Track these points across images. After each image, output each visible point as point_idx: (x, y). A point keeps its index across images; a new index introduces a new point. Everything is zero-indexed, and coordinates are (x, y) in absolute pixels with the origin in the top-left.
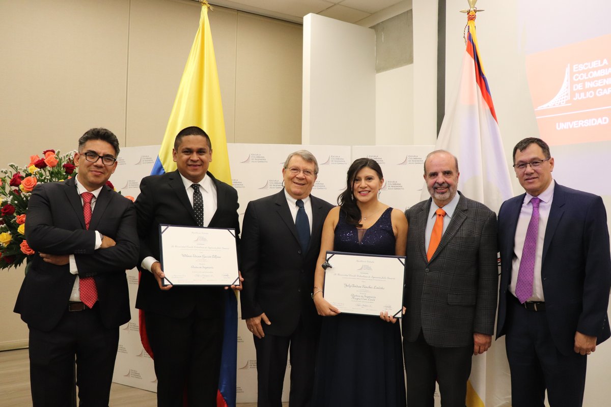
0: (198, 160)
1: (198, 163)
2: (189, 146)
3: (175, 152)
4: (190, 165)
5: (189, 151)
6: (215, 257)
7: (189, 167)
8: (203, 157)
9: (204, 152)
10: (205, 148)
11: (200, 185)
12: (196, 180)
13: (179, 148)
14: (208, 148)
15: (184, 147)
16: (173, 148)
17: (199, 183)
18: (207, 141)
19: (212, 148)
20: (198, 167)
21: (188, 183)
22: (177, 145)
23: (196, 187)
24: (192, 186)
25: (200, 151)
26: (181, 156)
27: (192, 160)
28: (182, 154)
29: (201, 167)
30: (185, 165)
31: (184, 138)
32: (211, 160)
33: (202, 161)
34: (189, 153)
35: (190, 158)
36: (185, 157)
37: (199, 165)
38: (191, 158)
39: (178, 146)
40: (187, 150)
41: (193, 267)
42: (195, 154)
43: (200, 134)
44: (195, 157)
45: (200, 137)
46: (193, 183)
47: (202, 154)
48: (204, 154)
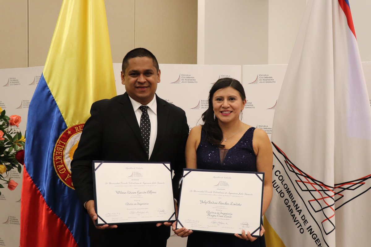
0: (145, 82)
1: (145, 85)
2: (136, 68)
3: (123, 74)
4: (138, 87)
5: (136, 73)
7: (137, 90)
8: (151, 78)
9: (151, 74)
10: (152, 69)
11: (148, 107)
12: (144, 101)
13: (126, 71)
14: (154, 69)
15: (131, 70)
17: (148, 105)
18: (153, 61)
19: (160, 68)
20: (145, 89)
21: (136, 105)
23: (144, 109)
24: (140, 108)
25: (147, 73)
26: (129, 79)
27: (139, 83)
28: (129, 77)
29: (149, 88)
30: (133, 87)
31: (131, 61)
32: (160, 80)
33: (149, 82)
34: (136, 76)
35: (137, 80)
36: (133, 79)
37: (147, 87)
38: (138, 81)
39: (125, 69)
40: (134, 73)
42: (142, 75)
43: (146, 56)
44: (142, 79)
45: (146, 59)
46: (141, 105)
47: (149, 75)
48: (151, 75)
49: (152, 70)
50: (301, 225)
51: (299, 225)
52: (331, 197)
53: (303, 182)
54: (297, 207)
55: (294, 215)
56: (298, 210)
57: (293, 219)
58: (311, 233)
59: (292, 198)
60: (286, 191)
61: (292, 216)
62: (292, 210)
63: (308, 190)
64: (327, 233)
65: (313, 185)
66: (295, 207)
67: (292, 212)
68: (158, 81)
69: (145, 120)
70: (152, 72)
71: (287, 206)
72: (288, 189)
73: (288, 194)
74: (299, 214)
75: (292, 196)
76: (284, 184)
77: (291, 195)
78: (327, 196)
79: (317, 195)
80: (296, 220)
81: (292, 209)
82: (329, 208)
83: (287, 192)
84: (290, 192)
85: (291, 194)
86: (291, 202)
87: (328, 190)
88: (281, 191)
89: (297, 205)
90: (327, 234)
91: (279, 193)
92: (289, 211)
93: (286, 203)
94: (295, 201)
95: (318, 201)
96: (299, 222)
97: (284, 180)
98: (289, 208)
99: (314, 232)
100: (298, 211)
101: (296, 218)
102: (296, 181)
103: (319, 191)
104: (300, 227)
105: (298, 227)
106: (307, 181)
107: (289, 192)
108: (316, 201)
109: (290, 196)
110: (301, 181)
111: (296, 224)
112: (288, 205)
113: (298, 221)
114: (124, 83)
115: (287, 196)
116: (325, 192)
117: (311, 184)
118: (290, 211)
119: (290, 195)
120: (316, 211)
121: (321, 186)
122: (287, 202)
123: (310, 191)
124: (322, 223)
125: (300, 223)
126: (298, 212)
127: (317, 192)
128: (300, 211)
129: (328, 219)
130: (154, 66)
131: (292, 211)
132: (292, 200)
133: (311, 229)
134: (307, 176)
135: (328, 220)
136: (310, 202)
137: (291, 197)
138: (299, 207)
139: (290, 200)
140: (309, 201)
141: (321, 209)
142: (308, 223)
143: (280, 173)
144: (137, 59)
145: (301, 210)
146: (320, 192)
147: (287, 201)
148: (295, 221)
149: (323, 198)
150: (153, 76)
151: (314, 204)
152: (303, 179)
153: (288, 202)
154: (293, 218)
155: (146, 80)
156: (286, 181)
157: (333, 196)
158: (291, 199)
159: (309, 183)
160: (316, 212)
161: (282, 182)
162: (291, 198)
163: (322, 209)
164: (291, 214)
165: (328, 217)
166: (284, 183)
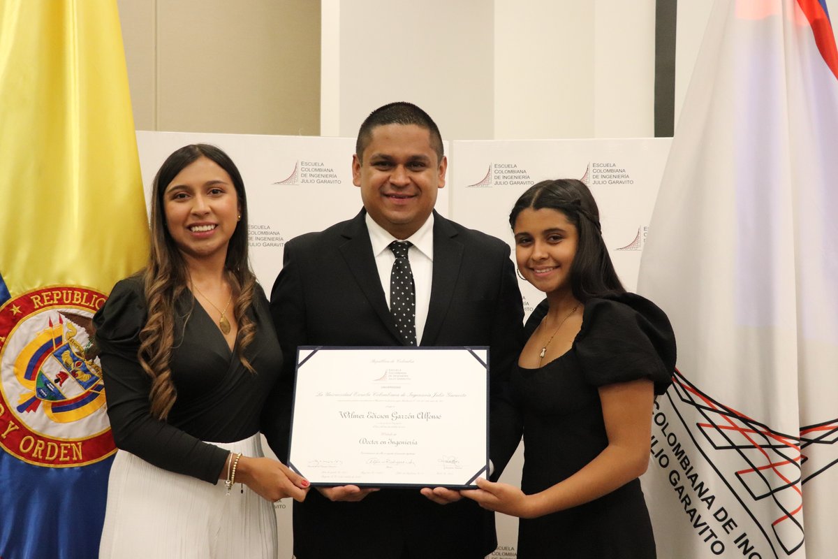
0: (407, 185)
1: (407, 192)
2: (387, 151)
3: (357, 162)
4: (388, 196)
5: (387, 163)
6: (426, 416)
7: (387, 201)
8: (422, 177)
9: (424, 165)
10: (426, 154)
11: (410, 245)
12: (402, 231)
13: (365, 155)
14: (432, 156)
15: (376, 153)
16: (354, 152)
17: (411, 239)
18: (431, 137)
19: (446, 154)
20: (406, 201)
21: (380, 240)
22: (360, 147)
23: (400, 250)
24: (391, 247)
25: (415, 163)
26: (370, 174)
27: (393, 185)
28: (372, 169)
29: (414, 200)
30: (378, 195)
31: (378, 131)
32: (443, 182)
33: (418, 186)
34: (387, 167)
35: (389, 177)
36: (378, 175)
37: (411, 197)
38: (391, 180)
39: (363, 150)
40: (383, 160)
41: (364, 441)
42: (400, 167)
43: (415, 122)
44: (400, 176)
45: (413, 129)
46: (394, 239)
47: (416, 169)
48: (422, 168)
49: (425, 158)
50: (713, 534)
51: (708, 533)
52: (793, 462)
53: (717, 428)
54: (703, 491)
55: (695, 511)
56: (704, 496)
57: (691, 520)
58: (745, 552)
59: (688, 468)
60: (673, 450)
61: (689, 512)
62: (687, 499)
63: (733, 446)
64: (789, 550)
65: (746, 433)
66: (695, 489)
67: (689, 504)
68: (441, 185)
69: (402, 278)
70: (427, 162)
71: (676, 489)
72: (679, 445)
73: (679, 459)
74: (709, 508)
75: (687, 462)
76: (667, 434)
77: (686, 460)
78: (785, 460)
79: (757, 458)
80: (699, 523)
81: (687, 496)
82: (791, 488)
83: (676, 454)
84: (683, 452)
85: (686, 457)
86: (686, 477)
87: (786, 446)
88: (662, 450)
89: (702, 485)
90: (789, 553)
91: (656, 456)
92: (680, 501)
93: (674, 482)
94: (696, 476)
95: (761, 471)
96: (708, 527)
97: (668, 424)
98: (681, 494)
99: (752, 548)
100: (706, 499)
101: (699, 517)
102: (699, 425)
103: (762, 447)
104: (713, 539)
105: (706, 540)
106: (729, 425)
107: (679, 453)
108: (755, 473)
109: (683, 464)
110: (713, 425)
111: (701, 533)
112: (678, 486)
113: (705, 524)
114: (358, 183)
115: (675, 463)
116: (778, 449)
117: (742, 431)
118: (682, 501)
119: (683, 460)
120: (757, 496)
121: (767, 436)
122: (675, 479)
123: (738, 448)
124: (773, 526)
125: (711, 530)
126: (705, 502)
127: (757, 451)
128: (710, 500)
129: (789, 515)
130: (432, 148)
131: (688, 501)
132: (687, 474)
133: (747, 542)
134: (729, 413)
135: (789, 519)
136: (740, 475)
137: (684, 466)
138: (707, 490)
139: (682, 472)
140: (737, 474)
141: (769, 491)
142: (736, 526)
143: (658, 408)
144: (393, 128)
145: (713, 498)
146: (764, 449)
147: (675, 476)
148: (696, 526)
149: (772, 466)
150: (428, 171)
151: (752, 479)
152: (718, 419)
153: (679, 479)
154: (692, 517)
155: (409, 181)
156: (675, 426)
157: (797, 459)
158: (686, 471)
159: (736, 428)
160: (756, 499)
161: (663, 430)
162: (685, 469)
163: (772, 493)
164: (685, 508)
165: (789, 512)
166: (667, 431)
